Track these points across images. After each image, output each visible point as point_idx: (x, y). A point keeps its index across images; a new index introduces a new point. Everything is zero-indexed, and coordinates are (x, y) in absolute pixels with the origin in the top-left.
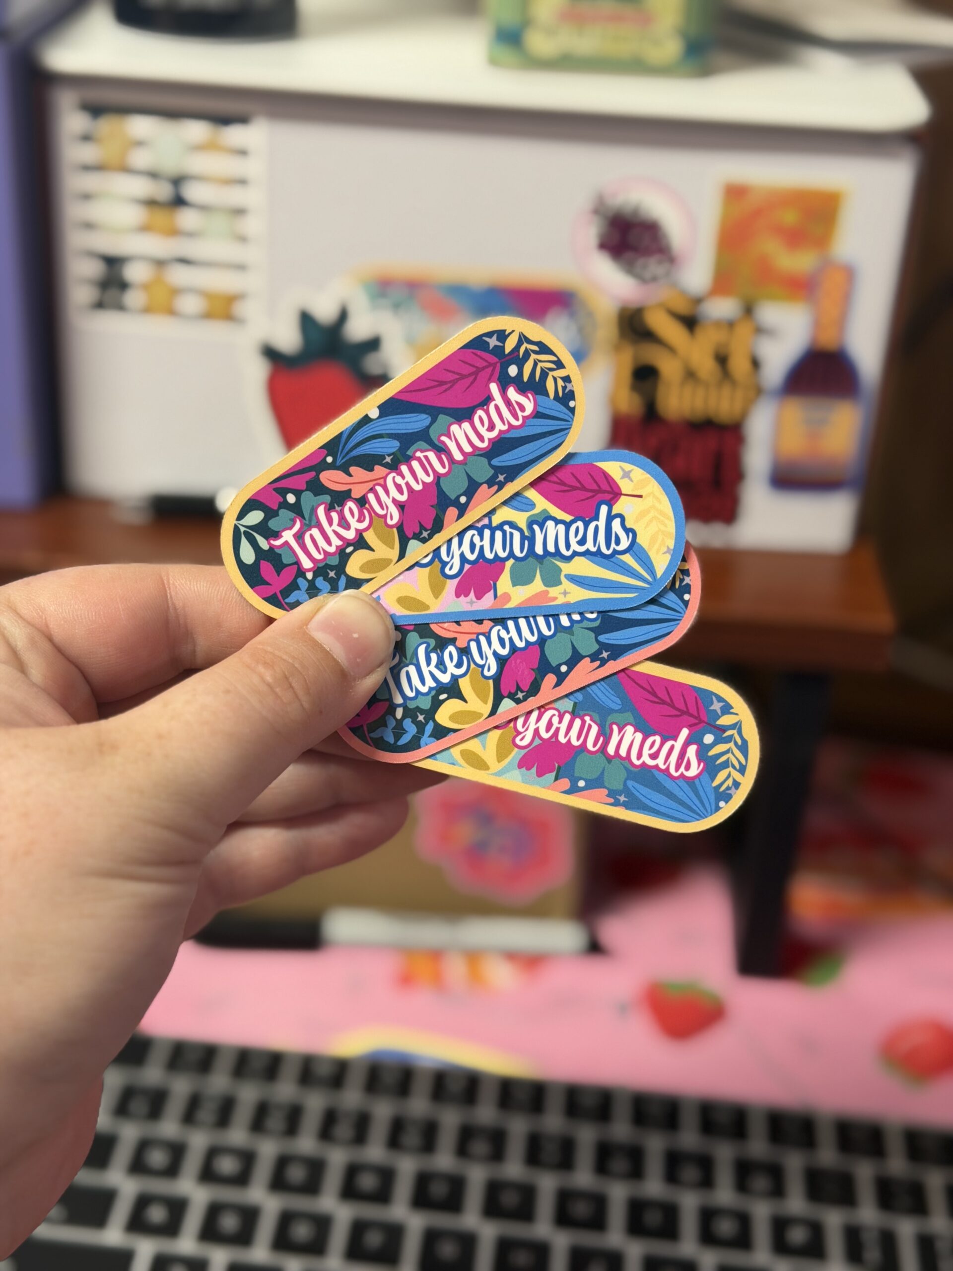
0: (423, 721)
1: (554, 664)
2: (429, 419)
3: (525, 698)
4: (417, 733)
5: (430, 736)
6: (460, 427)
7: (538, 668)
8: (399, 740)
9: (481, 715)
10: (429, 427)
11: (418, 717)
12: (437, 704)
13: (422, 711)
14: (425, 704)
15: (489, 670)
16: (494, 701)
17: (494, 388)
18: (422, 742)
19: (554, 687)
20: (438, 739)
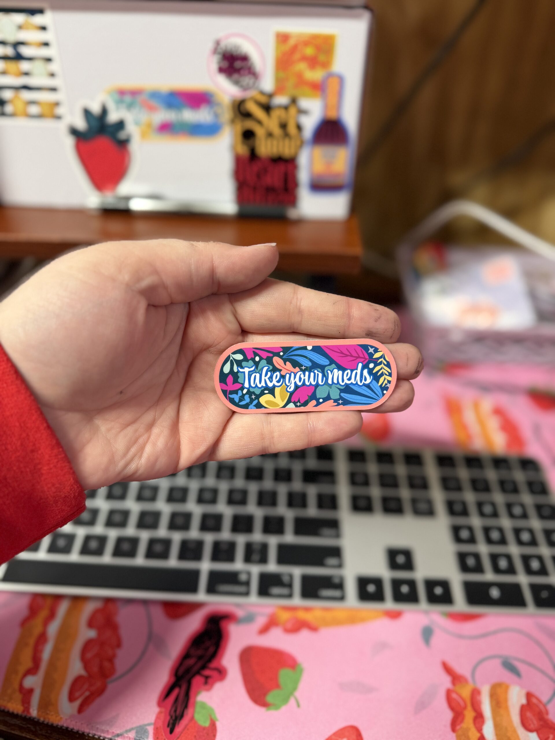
0: (254, 398)
1: (318, 397)
3: (300, 406)
4: (249, 402)
5: (253, 406)
7: (310, 396)
8: (240, 402)
9: (279, 405)
11: (252, 396)
12: (262, 394)
13: (255, 394)
14: (258, 392)
15: (290, 389)
16: (287, 402)
18: (250, 407)
19: (314, 406)
20: (257, 408)
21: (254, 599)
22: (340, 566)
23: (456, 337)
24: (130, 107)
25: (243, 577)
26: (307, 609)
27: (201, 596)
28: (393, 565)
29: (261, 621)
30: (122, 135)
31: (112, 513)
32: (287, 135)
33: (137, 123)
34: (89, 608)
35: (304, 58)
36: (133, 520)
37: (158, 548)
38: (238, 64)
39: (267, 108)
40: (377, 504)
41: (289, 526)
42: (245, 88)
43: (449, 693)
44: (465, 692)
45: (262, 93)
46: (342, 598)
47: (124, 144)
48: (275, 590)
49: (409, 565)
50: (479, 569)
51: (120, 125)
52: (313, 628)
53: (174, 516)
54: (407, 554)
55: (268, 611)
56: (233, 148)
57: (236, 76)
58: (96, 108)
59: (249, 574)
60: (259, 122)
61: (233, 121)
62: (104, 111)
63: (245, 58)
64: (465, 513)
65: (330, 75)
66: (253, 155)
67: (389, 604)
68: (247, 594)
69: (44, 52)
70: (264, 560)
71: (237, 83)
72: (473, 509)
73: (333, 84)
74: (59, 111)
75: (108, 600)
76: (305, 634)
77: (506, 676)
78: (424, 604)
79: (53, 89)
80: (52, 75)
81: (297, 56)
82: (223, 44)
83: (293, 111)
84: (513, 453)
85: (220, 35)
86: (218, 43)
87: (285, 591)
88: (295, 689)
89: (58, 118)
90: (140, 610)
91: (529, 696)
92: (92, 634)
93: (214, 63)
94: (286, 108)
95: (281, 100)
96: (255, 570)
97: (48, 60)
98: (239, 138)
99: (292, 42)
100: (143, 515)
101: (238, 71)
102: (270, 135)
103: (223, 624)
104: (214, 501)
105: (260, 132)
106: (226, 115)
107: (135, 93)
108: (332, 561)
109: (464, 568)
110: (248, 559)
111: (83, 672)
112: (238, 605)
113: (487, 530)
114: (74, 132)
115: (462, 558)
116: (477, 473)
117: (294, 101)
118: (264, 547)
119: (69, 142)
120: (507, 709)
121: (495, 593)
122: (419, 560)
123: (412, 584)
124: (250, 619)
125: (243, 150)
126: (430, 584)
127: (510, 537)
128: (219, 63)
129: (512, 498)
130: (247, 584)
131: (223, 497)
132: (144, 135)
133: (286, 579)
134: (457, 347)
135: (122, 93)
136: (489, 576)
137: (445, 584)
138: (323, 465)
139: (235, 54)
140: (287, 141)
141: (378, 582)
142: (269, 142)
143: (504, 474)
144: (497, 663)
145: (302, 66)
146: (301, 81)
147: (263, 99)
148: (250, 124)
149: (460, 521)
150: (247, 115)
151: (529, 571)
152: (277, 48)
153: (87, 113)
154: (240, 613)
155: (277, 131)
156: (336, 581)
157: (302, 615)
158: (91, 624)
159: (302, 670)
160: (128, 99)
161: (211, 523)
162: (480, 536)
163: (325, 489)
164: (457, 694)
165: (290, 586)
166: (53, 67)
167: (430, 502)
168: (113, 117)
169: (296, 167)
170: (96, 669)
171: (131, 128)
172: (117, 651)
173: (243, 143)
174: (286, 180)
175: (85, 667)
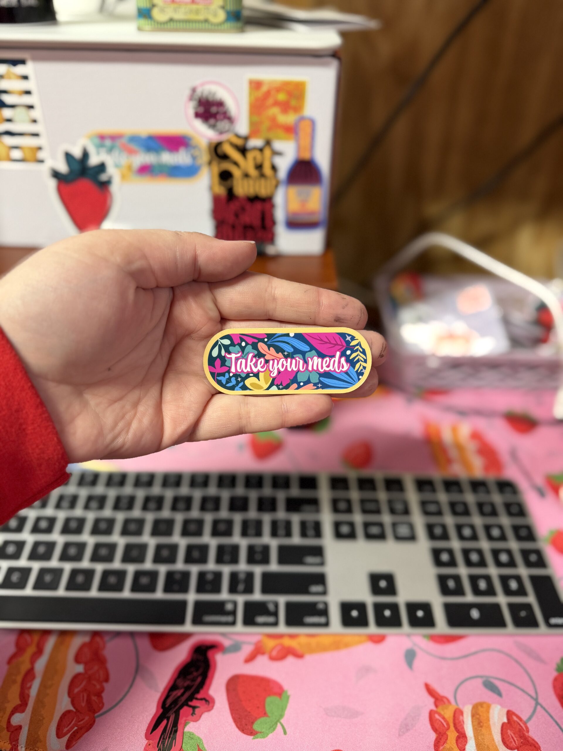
2: (309, 349)
6: (318, 359)
10: (307, 352)
17: (338, 354)
21: (239, 627)
22: (324, 593)
23: (433, 364)
24: (110, 150)
25: (229, 607)
26: (292, 636)
27: (188, 627)
28: (376, 590)
29: (247, 649)
30: (103, 177)
31: (98, 546)
32: (262, 175)
33: (117, 166)
34: (77, 642)
35: (276, 103)
36: (119, 553)
37: (144, 580)
38: (214, 110)
39: (243, 150)
40: (360, 531)
41: (274, 555)
42: (221, 133)
43: (431, 714)
44: (448, 713)
45: (238, 136)
46: (326, 624)
47: (105, 185)
48: (260, 619)
49: (391, 590)
50: (459, 591)
51: (102, 167)
52: (299, 656)
53: (159, 548)
54: (390, 578)
55: (254, 639)
56: (211, 188)
57: (212, 121)
58: (77, 153)
59: (235, 603)
60: (236, 164)
61: (210, 163)
62: (86, 155)
63: (220, 104)
64: (445, 536)
65: (302, 119)
66: (231, 194)
67: (373, 629)
68: (233, 623)
69: (26, 100)
70: (249, 590)
71: (213, 127)
72: (452, 532)
73: (305, 127)
74: (41, 155)
75: (96, 634)
76: (290, 660)
77: (487, 696)
78: (406, 627)
79: (36, 135)
80: (35, 121)
81: (270, 101)
82: (199, 91)
83: (267, 152)
84: (491, 477)
85: (196, 83)
86: (194, 90)
87: (271, 619)
88: (281, 716)
89: (42, 161)
90: (128, 642)
91: (509, 714)
92: (80, 668)
93: (191, 108)
94: (261, 150)
95: (255, 142)
96: (241, 599)
97: (31, 107)
98: (216, 179)
99: (264, 89)
100: (128, 548)
101: (214, 116)
102: (246, 175)
103: (210, 653)
104: (199, 533)
105: (236, 173)
106: (204, 157)
107: (114, 138)
108: (314, 588)
109: (445, 590)
110: (233, 589)
111: (71, 708)
112: (223, 634)
113: (466, 553)
114: (56, 174)
115: (442, 580)
116: (456, 497)
117: (268, 143)
118: (250, 576)
119: (52, 184)
120: (489, 727)
121: (475, 614)
122: (400, 584)
123: (394, 607)
124: (236, 648)
125: (221, 191)
126: (412, 607)
127: (489, 558)
128: (195, 108)
129: (490, 520)
130: (234, 613)
131: (207, 528)
132: (123, 177)
133: (271, 607)
134: (435, 373)
135: (102, 137)
136: (469, 598)
137: (426, 607)
138: (307, 494)
139: (211, 99)
140: (263, 181)
141: (361, 607)
142: (246, 182)
143: (483, 497)
144: (479, 682)
145: (275, 111)
146: (274, 125)
147: (239, 142)
148: (227, 166)
149: (441, 544)
150: (225, 157)
151: (508, 592)
152: (250, 94)
153: (68, 156)
154: (226, 642)
155: (253, 172)
156: (321, 606)
157: (287, 642)
158: (78, 660)
159: (288, 697)
160: (108, 143)
161: (196, 554)
162: (459, 558)
163: (309, 517)
164: (440, 715)
165: (275, 614)
166: (35, 114)
167: (411, 527)
168: (94, 160)
169: (272, 206)
170: (83, 704)
171: (112, 171)
172: (105, 685)
173: (220, 184)
174: (263, 218)
175: (73, 703)
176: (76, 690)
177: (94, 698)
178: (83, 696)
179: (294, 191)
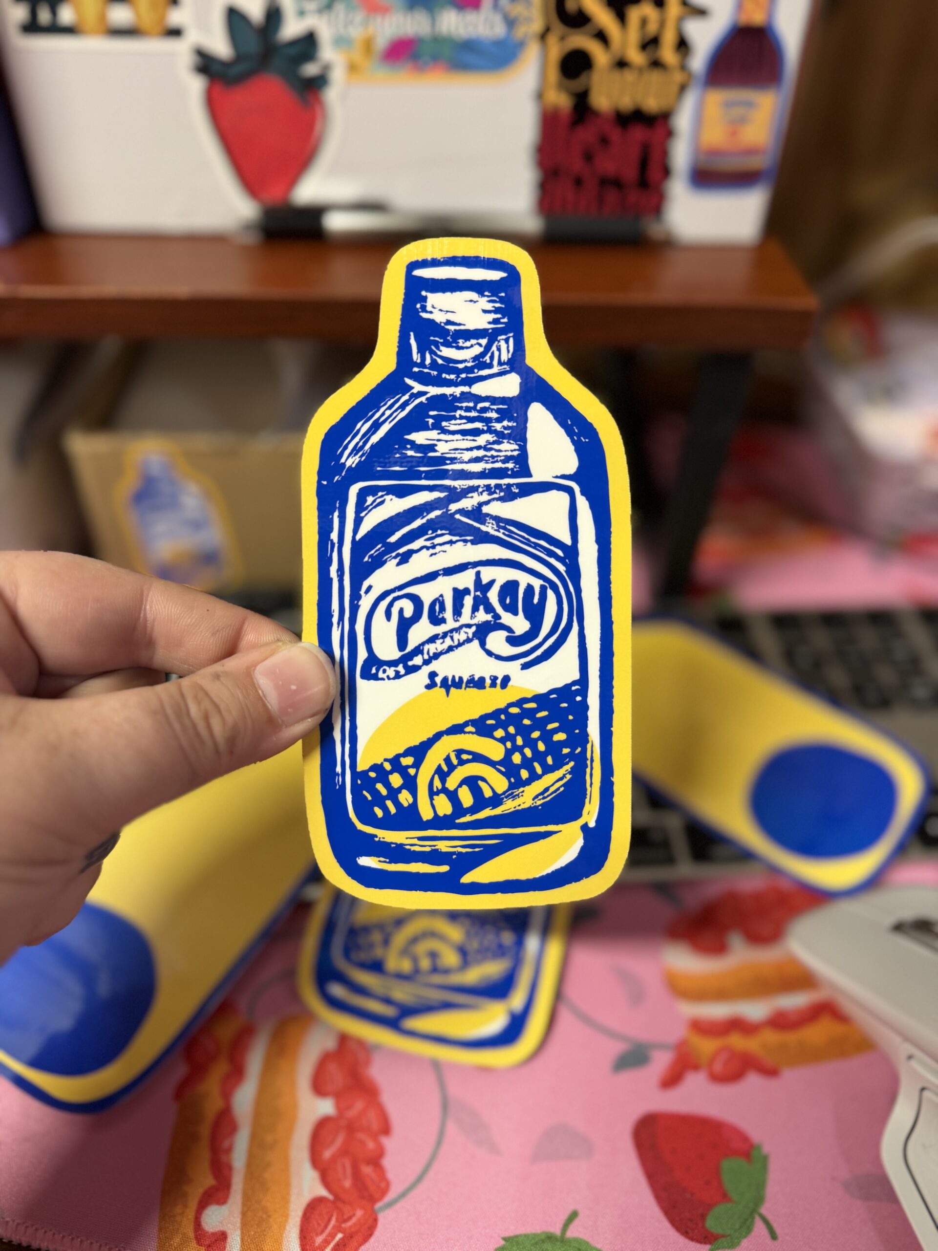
29: (662, 1060)
30: (310, 70)
32: (656, 64)
34: (313, 1050)
47: (314, 87)
51: (309, 44)
52: (769, 1071)
55: (674, 1036)
56: (540, 96)
58: (255, 11)
60: (602, 37)
61: (543, 37)
62: (274, 15)
66: (582, 108)
74: (176, 18)
75: (346, 1041)
76: (754, 1080)
83: (673, 8)
88: (759, 1200)
89: (177, 33)
92: (326, 1107)
94: (659, 3)
98: (554, 74)
102: (622, 64)
105: (600, 56)
106: (533, 21)
111: (323, 1192)
114: (203, 62)
119: (196, 86)
124: (641, 1056)
125: (561, 100)
140: (655, 78)
142: (617, 79)
148: (581, 40)
150: (579, 20)
153: (234, 16)
155: (636, 55)
157: (739, 1043)
159: (765, 1159)
168: (292, 27)
169: (669, 133)
170: (347, 1184)
171: (328, 53)
172: (386, 1141)
173: (561, 87)
174: (644, 163)
175: (325, 1180)
176: (327, 1154)
177: (367, 1170)
178: (344, 1167)
179: (717, 98)
